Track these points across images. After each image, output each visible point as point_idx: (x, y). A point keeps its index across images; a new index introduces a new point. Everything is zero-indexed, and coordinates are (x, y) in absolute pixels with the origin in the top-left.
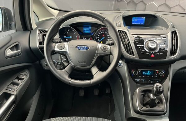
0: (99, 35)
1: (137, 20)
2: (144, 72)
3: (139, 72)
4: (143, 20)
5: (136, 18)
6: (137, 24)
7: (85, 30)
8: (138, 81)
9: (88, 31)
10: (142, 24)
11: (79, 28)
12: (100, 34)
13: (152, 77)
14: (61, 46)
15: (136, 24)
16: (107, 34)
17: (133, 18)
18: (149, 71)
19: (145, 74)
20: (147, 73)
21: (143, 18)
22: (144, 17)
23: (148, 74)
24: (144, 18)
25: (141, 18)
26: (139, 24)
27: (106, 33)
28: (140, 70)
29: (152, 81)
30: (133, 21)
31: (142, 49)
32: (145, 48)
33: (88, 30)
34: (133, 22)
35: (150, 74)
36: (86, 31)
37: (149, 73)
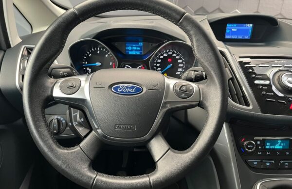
0: (161, 59)
1: (235, 30)
2: (268, 144)
3: (259, 143)
4: (247, 30)
5: (235, 25)
6: (236, 37)
7: (130, 48)
8: (255, 163)
9: (136, 50)
10: (246, 37)
11: (116, 44)
12: (162, 57)
13: (287, 153)
14: (70, 84)
15: (233, 37)
16: (177, 57)
17: (229, 26)
18: (279, 141)
19: (272, 147)
20: (275, 145)
21: (248, 25)
22: (249, 23)
23: (277, 147)
24: (251, 25)
25: (244, 25)
26: (240, 37)
27: (174, 55)
28: (261, 138)
29: (287, 164)
30: (228, 31)
32: (274, 88)
33: (135, 48)
34: (229, 34)
35: (281, 147)
36: (132, 50)
37: (280, 145)
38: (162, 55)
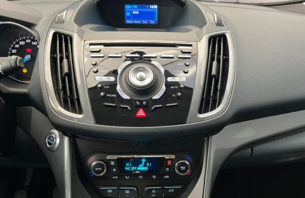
0: (16, 48)
1: (137, 12)
2: (127, 165)
3: (112, 163)
4: (153, 13)
5: (136, 6)
6: (140, 22)
8: (110, 191)
10: (152, 22)
12: (17, 46)
13: (154, 177)
15: (136, 22)
17: (128, 7)
18: (144, 161)
19: (133, 168)
20: (137, 166)
21: (152, 7)
22: (153, 4)
23: (141, 168)
24: (156, 7)
25: (147, 7)
26: (145, 22)
28: (115, 157)
29: (154, 191)
30: (128, 14)
31: (107, 91)
32: (118, 88)
34: (129, 18)
35: (146, 169)
37: (145, 165)
38: (18, 43)
